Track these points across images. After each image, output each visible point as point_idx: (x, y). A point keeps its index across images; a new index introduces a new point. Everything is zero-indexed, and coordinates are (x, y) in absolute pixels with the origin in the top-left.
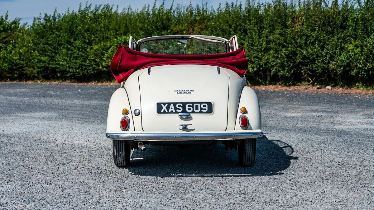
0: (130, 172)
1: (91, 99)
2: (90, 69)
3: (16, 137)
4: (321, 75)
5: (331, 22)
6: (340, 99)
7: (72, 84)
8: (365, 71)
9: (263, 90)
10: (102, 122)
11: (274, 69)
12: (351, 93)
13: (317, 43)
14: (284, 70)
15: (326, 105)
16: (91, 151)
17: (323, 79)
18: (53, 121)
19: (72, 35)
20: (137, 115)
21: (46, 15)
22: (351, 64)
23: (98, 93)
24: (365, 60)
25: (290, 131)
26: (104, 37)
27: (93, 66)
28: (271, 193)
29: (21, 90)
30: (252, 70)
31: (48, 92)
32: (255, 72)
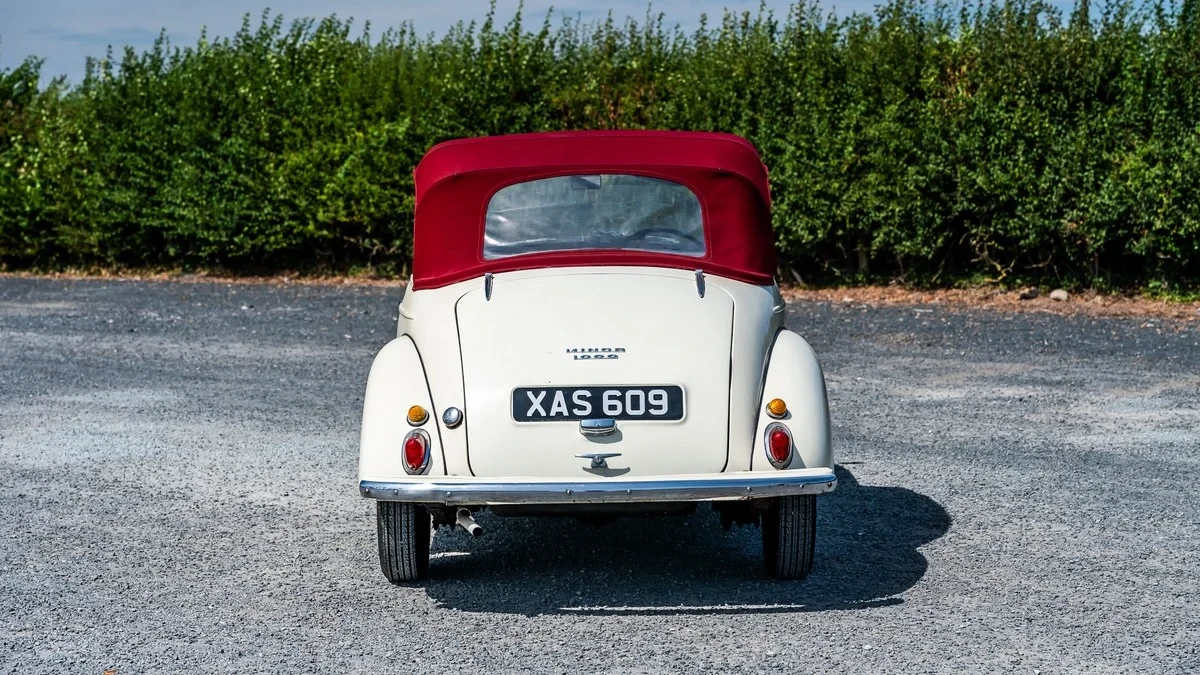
0: (431, 600)
1: (284, 339)
2: (276, 233)
3: (62, 480)
4: (1034, 253)
5: (1070, 78)
6: (1092, 335)
7: (216, 280)
8: (1178, 240)
9: (845, 302)
10: (330, 423)
11: (882, 235)
12: (1131, 313)
13: (1021, 147)
14: (912, 236)
15: (1047, 358)
16: (303, 527)
17: (1040, 265)
18: (172, 421)
19: (215, 117)
20: (454, 426)
21: (130, 53)
22: (1131, 219)
23: (305, 315)
24: (1175, 207)
25: (925, 455)
26: (322, 126)
27: (286, 224)
28: (860, 664)
29: (53, 306)
30: (811, 237)
31: (144, 314)
32: (818, 243)
